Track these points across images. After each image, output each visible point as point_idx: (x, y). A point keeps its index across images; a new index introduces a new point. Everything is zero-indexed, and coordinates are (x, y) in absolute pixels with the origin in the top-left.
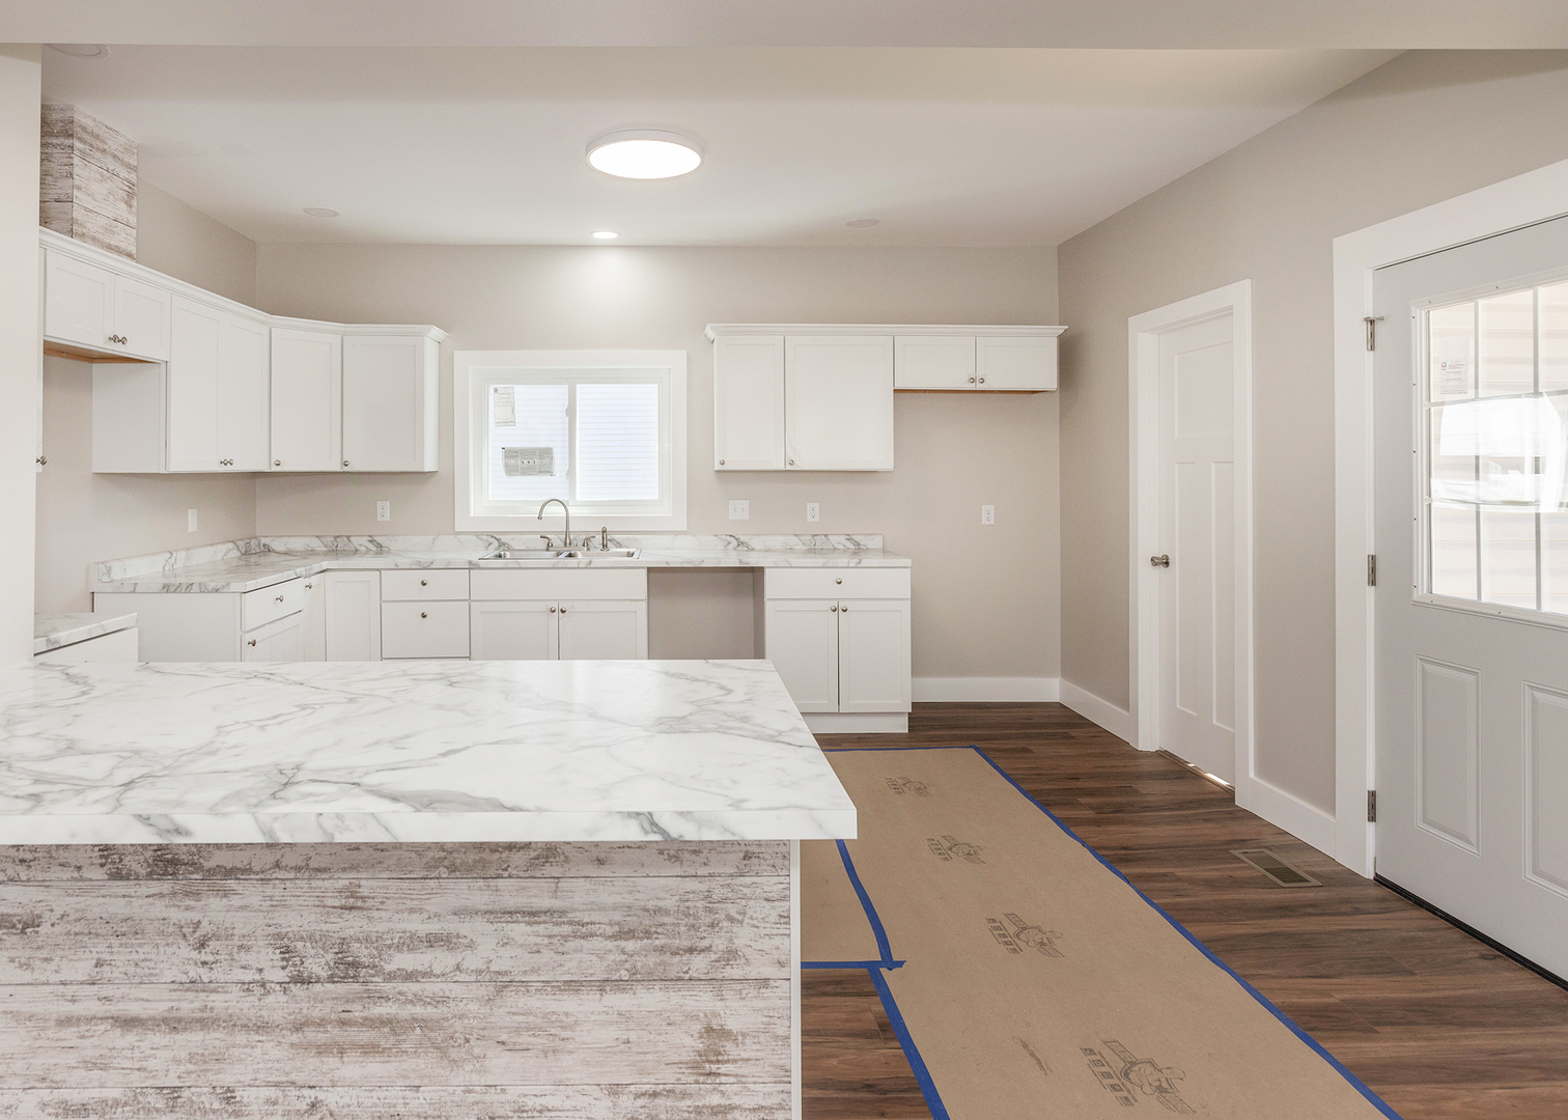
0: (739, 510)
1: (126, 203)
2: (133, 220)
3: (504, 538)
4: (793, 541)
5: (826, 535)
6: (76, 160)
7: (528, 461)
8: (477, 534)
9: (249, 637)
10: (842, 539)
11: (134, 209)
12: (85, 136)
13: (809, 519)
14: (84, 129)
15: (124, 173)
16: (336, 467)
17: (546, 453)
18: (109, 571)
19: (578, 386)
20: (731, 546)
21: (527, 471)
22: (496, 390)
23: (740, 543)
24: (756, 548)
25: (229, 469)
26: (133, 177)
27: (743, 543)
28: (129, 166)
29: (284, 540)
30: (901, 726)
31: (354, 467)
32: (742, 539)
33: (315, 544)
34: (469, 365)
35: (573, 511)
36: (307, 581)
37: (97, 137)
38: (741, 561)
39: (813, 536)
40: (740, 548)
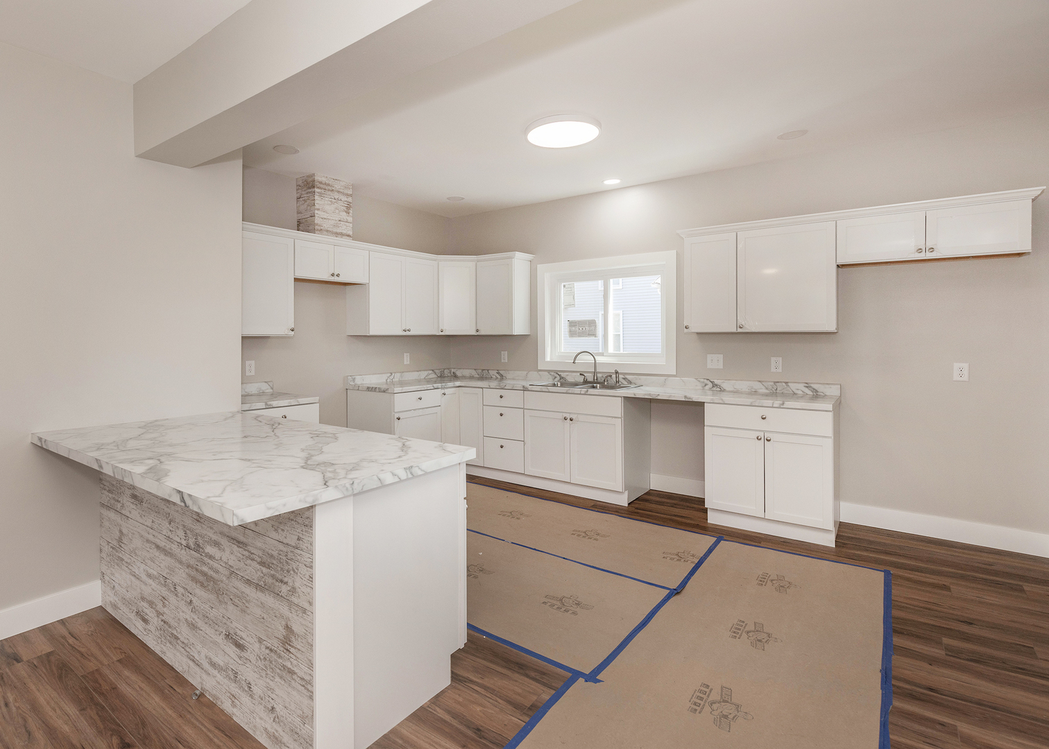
0: (715, 361)
1: (346, 212)
2: (350, 219)
3: (563, 375)
4: (757, 386)
5: (786, 383)
6: (316, 197)
7: (583, 328)
8: (549, 371)
9: (397, 416)
10: (801, 386)
11: (350, 214)
12: (321, 186)
13: (773, 370)
14: (321, 183)
15: (344, 198)
16: (474, 333)
17: (592, 323)
18: (354, 380)
19: (611, 280)
20: (707, 387)
21: (581, 335)
22: (564, 286)
23: (714, 385)
24: (727, 389)
25: (407, 333)
26: (350, 199)
27: (717, 385)
28: (348, 195)
29: (461, 370)
30: (829, 541)
31: (482, 333)
32: (716, 382)
33: (474, 373)
34: (546, 273)
35: (599, 359)
36: (443, 391)
37: (329, 185)
38: (685, 397)
39: (775, 382)
40: (714, 389)
